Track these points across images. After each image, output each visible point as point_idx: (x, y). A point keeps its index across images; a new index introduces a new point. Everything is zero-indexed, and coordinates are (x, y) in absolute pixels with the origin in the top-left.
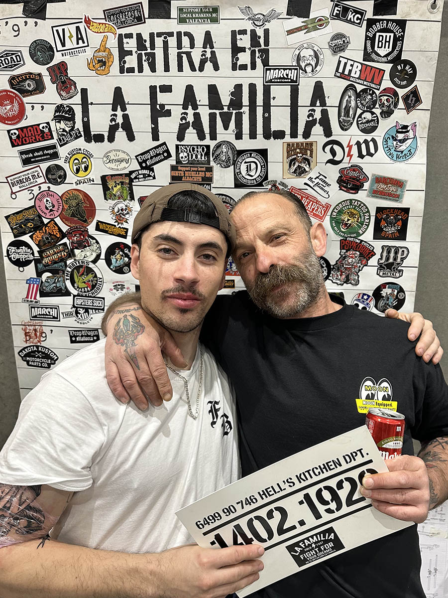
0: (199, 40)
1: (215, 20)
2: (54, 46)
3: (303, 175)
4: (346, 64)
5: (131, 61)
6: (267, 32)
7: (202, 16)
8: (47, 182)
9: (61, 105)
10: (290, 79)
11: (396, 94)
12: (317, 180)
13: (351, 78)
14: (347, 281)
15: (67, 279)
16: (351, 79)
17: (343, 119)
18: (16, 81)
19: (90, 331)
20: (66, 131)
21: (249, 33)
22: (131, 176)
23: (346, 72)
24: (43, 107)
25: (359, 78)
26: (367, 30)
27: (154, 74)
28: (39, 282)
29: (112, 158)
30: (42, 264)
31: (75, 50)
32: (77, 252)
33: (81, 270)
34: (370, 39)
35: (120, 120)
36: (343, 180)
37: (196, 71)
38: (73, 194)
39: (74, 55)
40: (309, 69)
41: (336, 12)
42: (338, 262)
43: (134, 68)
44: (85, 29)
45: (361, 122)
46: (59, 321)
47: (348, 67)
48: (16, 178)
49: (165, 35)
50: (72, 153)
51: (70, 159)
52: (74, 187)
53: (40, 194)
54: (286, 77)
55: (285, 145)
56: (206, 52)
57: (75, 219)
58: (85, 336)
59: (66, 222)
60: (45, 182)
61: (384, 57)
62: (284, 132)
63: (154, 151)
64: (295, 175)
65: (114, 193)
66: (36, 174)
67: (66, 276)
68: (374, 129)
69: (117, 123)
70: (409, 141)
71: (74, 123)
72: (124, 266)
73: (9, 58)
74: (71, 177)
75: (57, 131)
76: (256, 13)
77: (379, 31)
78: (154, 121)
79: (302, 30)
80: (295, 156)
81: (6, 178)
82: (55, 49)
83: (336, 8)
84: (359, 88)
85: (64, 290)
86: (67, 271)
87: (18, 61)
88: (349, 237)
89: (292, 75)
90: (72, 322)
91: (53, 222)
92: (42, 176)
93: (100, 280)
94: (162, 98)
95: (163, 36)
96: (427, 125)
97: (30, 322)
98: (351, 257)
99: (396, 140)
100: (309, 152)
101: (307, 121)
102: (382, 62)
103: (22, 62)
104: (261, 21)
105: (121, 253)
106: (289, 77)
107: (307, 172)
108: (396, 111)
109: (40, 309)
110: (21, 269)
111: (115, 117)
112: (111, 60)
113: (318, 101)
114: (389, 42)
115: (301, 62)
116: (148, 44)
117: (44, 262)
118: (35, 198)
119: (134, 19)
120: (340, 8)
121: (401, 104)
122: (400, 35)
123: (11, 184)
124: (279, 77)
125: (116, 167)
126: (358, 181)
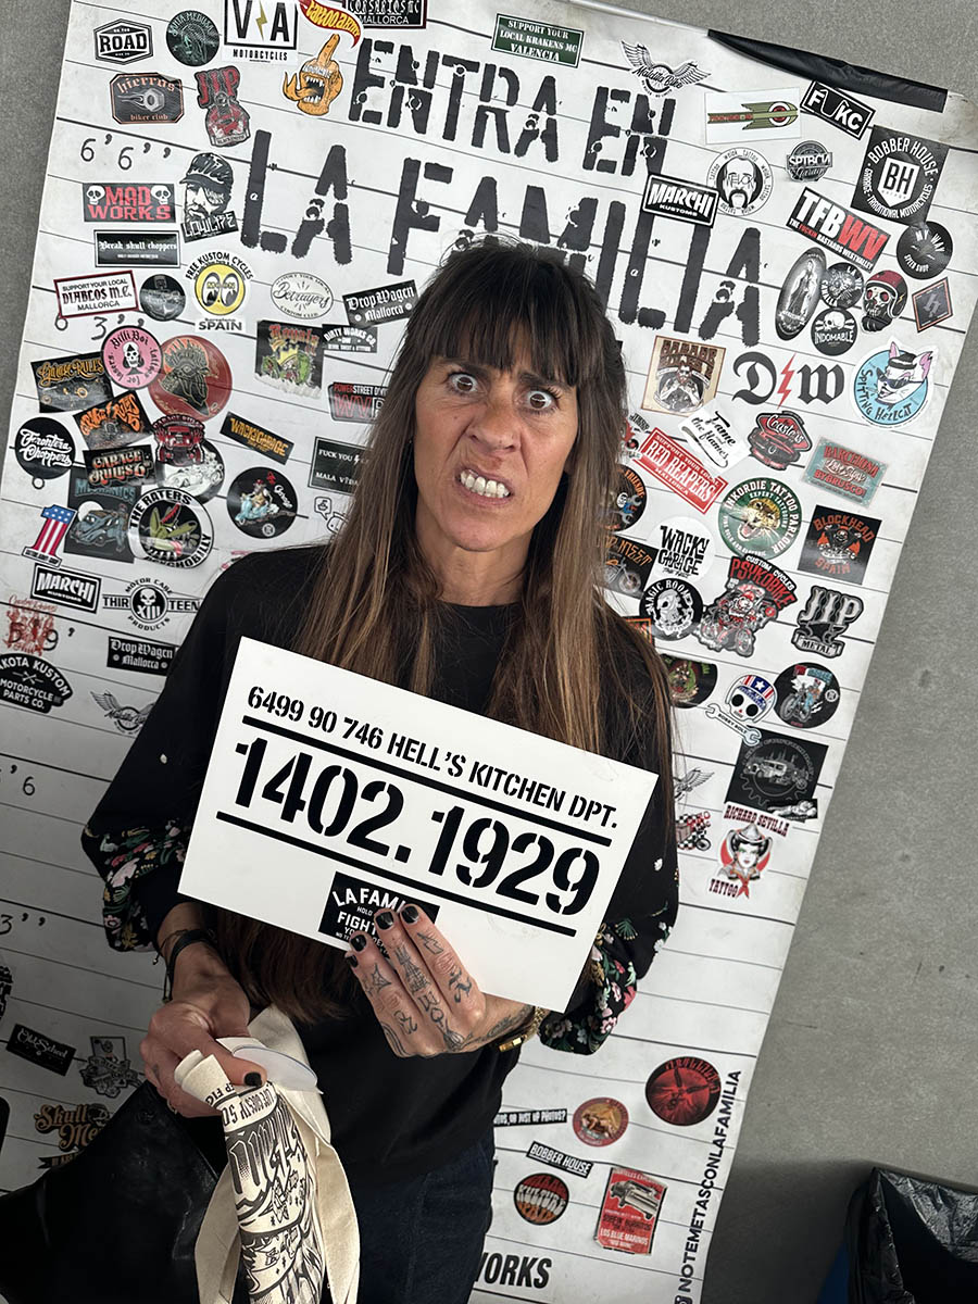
0: (529, 92)
1: (569, 59)
2: (221, 31)
3: (683, 410)
4: (815, 205)
5: (378, 99)
6: (669, 106)
7: (545, 44)
8: (141, 308)
9: (208, 155)
10: (697, 211)
11: (902, 288)
12: (711, 427)
13: (820, 236)
14: (729, 645)
15: (132, 524)
16: (818, 239)
17: (786, 316)
18: (127, 85)
19: (157, 647)
20: (205, 213)
21: (633, 99)
22: (325, 336)
23: (812, 223)
24: (167, 152)
25: (835, 240)
26: (870, 149)
27: (420, 136)
28: (70, 518)
29: (291, 290)
30: (85, 482)
31: (264, 50)
32: (168, 469)
33: (169, 510)
34: (872, 167)
35: (327, 214)
36: (762, 438)
37: (509, 152)
38: (189, 346)
39: (259, 58)
40: (738, 200)
41: (813, 99)
42: (719, 602)
43: (381, 114)
44: (296, 13)
45: (821, 328)
46: (94, 612)
47: (818, 214)
48: (76, 287)
49: (460, 66)
50: (207, 260)
51: (200, 272)
52: (196, 331)
53: (118, 332)
54: (689, 205)
55: (661, 342)
56: (537, 117)
57: (183, 399)
58: (142, 656)
59: (160, 402)
60: (135, 309)
61: (892, 208)
62: (663, 315)
63: (386, 295)
64: (669, 407)
65: (279, 362)
66: (120, 287)
67: (133, 517)
68: (842, 348)
69: (320, 218)
70: (911, 388)
71: (227, 199)
72: (266, 522)
73: (123, 37)
74: (194, 310)
75: (186, 207)
76: (657, 63)
77: (891, 155)
78: (400, 233)
79: (739, 121)
80: (676, 369)
81: (56, 282)
82: (222, 39)
83: (816, 93)
84: (832, 259)
85: (120, 547)
86: (137, 508)
87: (139, 47)
88: (751, 555)
89: (704, 205)
90: (120, 621)
91: (131, 395)
92: (132, 293)
93: (206, 541)
94: (426, 189)
95: (456, 67)
96: (955, 362)
97: (29, 602)
98: (749, 597)
99: (884, 379)
100: (704, 366)
101: (714, 304)
102: (887, 218)
103: (147, 50)
104: (664, 82)
105: (266, 492)
106: (696, 208)
107: (693, 405)
108: (896, 321)
109: (59, 577)
110: (38, 482)
111: (318, 207)
112: (336, 87)
113: (744, 269)
114: (908, 181)
115: (724, 183)
116: (420, 73)
117: (91, 477)
118: (108, 338)
119: (403, 15)
120: (825, 93)
121: (909, 310)
122: (931, 172)
123: (61, 296)
124: (675, 202)
125: (296, 310)
126: (789, 445)
